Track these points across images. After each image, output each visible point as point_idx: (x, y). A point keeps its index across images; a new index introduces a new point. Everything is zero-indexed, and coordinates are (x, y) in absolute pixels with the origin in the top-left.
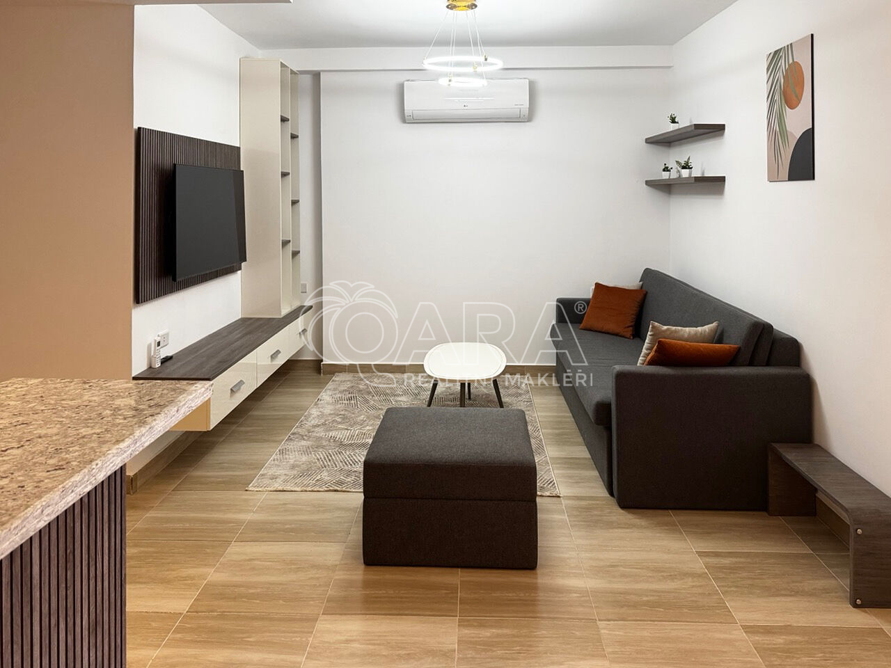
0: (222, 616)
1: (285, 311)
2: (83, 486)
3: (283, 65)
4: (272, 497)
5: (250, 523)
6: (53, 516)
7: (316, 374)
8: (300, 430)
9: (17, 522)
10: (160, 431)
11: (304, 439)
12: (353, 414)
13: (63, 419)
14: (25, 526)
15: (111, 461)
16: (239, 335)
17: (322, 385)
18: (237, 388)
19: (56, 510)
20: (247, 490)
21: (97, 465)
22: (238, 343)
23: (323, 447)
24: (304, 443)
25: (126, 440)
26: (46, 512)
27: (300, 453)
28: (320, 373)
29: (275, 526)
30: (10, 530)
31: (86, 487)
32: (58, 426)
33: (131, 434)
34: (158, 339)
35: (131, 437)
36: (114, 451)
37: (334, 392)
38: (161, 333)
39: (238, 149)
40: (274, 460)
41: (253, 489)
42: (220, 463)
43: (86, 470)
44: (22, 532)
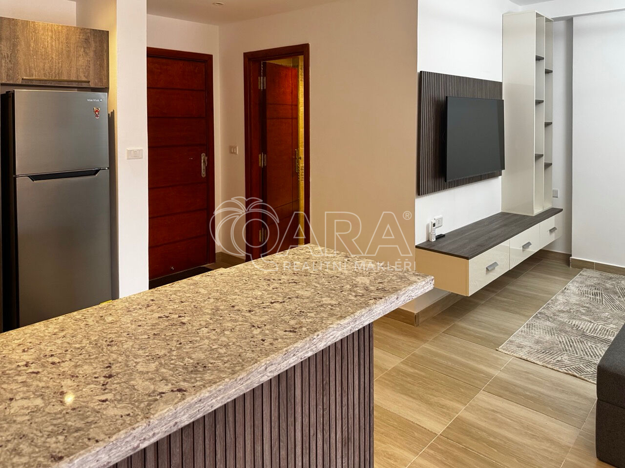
0: (465, 451)
1: (537, 211)
2: (304, 352)
3: (538, 15)
4: (517, 362)
5: (497, 378)
6: (276, 374)
7: (565, 265)
8: (546, 311)
9: (244, 374)
10: (379, 314)
11: (549, 320)
12: (598, 309)
13: (318, 285)
14: (249, 379)
15: (331, 334)
16: (498, 226)
17: (570, 276)
18: (492, 268)
19: (278, 369)
20: (497, 350)
21: (318, 335)
22: (495, 232)
23: (566, 332)
24: (548, 323)
25: (347, 317)
26: (269, 369)
27: (544, 331)
28: (569, 265)
29: (516, 389)
30: (236, 380)
31: (307, 352)
32: (313, 290)
33: (352, 313)
34: (434, 222)
35: (352, 315)
36: (335, 326)
37: (581, 285)
38: (436, 217)
39: (501, 84)
40: (522, 331)
41: (502, 351)
42: (480, 322)
43: (308, 339)
44: (247, 382)
